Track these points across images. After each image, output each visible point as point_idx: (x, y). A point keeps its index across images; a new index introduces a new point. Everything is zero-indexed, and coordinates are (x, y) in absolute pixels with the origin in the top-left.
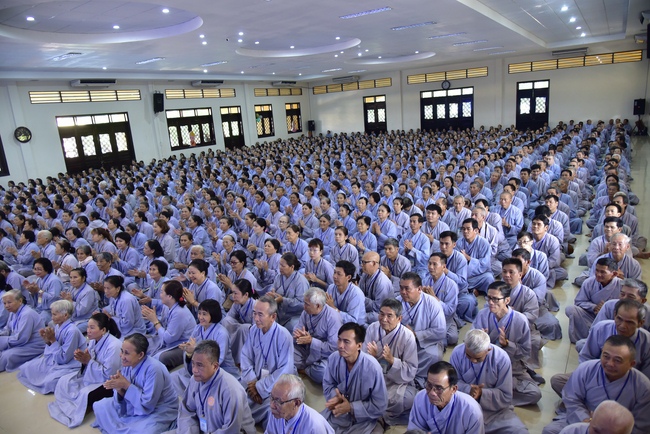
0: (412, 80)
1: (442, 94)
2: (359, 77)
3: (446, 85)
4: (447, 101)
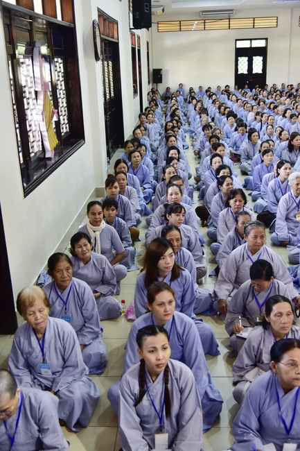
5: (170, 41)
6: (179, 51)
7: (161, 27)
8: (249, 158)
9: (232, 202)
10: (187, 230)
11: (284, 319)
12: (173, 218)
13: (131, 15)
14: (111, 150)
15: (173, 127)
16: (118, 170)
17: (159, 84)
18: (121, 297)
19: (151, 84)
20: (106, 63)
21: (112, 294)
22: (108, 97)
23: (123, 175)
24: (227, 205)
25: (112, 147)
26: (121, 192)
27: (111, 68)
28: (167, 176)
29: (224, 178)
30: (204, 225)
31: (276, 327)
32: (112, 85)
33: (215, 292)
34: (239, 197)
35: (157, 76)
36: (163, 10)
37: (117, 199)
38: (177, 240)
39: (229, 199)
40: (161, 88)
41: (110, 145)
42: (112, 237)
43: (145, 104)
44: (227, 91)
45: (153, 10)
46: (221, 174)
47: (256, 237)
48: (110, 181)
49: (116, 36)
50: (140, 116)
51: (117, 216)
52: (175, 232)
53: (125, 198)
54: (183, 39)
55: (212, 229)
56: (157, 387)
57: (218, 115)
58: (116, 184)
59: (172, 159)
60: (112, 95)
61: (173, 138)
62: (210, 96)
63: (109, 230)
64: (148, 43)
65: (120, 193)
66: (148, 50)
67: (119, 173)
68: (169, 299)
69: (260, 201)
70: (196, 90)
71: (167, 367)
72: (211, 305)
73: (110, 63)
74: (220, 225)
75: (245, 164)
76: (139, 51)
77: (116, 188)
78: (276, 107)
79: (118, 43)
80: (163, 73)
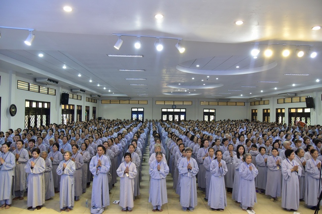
0: (158, 103)
1: (171, 110)
2: (131, 98)
3: (174, 107)
4: (174, 114)
7: (103, 102)
64: (95, 107)
66: (95, 110)
79: (50, 109)
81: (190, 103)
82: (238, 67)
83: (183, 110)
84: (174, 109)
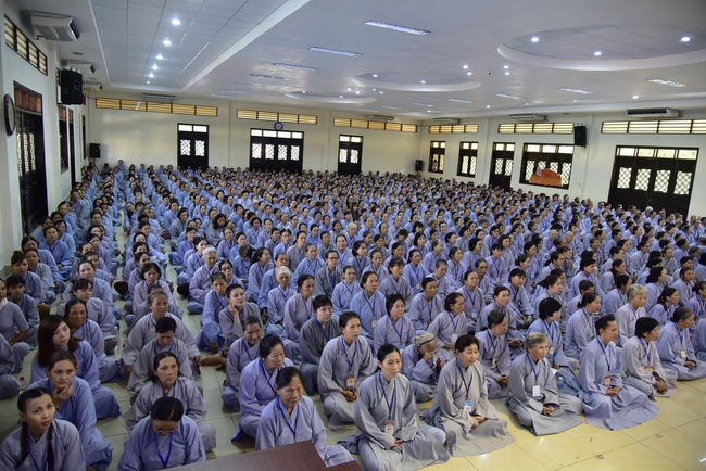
5: (108, 118)
6: (119, 129)
7: (100, 103)
8: (178, 235)
9: (146, 274)
10: (97, 303)
11: (170, 371)
12: (80, 293)
13: (59, 88)
14: (30, 226)
15: (103, 204)
16: (26, 248)
17: (97, 159)
18: (21, 375)
19: (87, 159)
20: (25, 136)
21: (9, 372)
22: (27, 170)
23: (34, 252)
24: (143, 278)
25: (32, 222)
26: (32, 268)
27: (32, 141)
28: (84, 252)
29: (141, 254)
30: (122, 299)
31: (162, 379)
32: (33, 157)
33: (121, 360)
34: (152, 270)
35: (94, 151)
36: (101, 88)
37: (25, 277)
38: (82, 312)
39: (144, 272)
40: (99, 163)
41: (29, 220)
42: (14, 315)
43: (79, 179)
44: (169, 171)
45: (84, 86)
46: (138, 251)
47: (159, 304)
48: (17, 258)
49: (39, 109)
50: (72, 193)
51: (25, 292)
52: (80, 306)
53: (35, 275)
54: (124, 117)
55: (129, 302)
56: (40, 447)
57: (154, 193)
58: (25, 261)
59: (93, 236)
60: (34, 168)
61: (98, 215)
62: (150, 174)
63: (12, 307)
64: (84, 117)
65: (29, 270)
66: (84, 123)
67: (29, 250)
68: (69, 368)
69: (182, 274)
70: (138, 167)
71: (52, 427)
72: (118, 373)
73: (32, 136)
74: (136, 296)
75: (174, 240)
76: (71, 125)
77: (25, 264)
78: (211, 188)
79: (41, 117)
80: (101, 148)
81: (312, 120)
82: (598, 54)
83: (297, 136)
84: (277, 131)
